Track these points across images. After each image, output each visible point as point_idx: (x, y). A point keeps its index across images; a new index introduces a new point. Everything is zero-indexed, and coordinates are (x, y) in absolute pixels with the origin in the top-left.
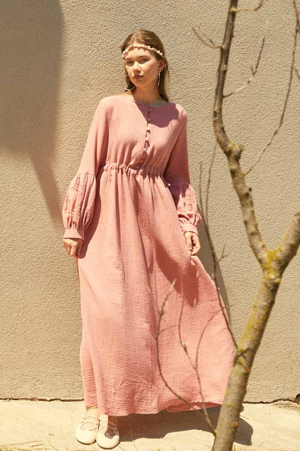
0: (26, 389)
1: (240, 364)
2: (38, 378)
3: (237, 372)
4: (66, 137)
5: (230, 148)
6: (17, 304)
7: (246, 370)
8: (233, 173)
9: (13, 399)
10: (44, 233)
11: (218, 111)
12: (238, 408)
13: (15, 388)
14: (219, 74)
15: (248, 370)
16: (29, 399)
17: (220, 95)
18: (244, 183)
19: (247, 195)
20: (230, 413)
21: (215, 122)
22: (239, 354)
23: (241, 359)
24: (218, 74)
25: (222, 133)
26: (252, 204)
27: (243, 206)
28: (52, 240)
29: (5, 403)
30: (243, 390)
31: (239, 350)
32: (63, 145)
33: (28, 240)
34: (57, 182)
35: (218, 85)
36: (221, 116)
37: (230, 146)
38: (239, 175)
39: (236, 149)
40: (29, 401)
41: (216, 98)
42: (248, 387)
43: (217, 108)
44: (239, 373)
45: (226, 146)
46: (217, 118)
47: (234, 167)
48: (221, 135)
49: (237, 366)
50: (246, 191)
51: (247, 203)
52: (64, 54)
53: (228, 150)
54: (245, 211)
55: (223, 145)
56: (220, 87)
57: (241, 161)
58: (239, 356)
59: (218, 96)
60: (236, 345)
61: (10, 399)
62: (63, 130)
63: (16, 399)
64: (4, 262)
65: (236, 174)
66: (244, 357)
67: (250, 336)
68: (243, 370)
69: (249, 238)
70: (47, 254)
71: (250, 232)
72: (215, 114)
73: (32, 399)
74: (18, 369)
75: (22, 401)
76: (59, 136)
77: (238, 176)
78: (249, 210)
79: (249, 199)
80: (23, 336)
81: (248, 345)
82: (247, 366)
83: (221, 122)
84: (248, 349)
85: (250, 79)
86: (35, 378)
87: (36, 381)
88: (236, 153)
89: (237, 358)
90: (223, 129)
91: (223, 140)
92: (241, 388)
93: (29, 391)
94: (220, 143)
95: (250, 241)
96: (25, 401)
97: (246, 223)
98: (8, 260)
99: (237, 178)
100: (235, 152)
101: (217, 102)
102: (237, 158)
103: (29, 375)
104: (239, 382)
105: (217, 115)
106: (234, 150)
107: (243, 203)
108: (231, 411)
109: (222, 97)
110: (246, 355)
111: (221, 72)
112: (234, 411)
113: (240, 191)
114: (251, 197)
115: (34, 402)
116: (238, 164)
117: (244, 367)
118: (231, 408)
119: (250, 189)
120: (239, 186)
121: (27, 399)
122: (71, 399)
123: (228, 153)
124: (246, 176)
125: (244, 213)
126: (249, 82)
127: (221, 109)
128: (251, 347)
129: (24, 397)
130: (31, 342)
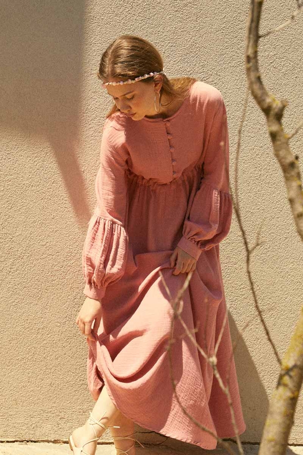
0: (47, 430)
1: (285, 385)
2: (62, 415)
3: (281, 397)
4: (94, 116)
5: (269, 103)
6: (35, 324)
7: (293, 393)
8: (274, 136)
9: (32, 441)
10: (67, 235)
11: (252, 56)
12: (283, 443)
13: (33, 428)
14: (254, 6)
15: (296, 393)
16: (51, 441)
17: (255, 34)
18: (287, 149)
19: (292, 165)
20: (272, 450)
21: (248, 70)
22: (283, 372)
23: (286, 379)
24: (252, 6)
25: (258, 84)
26: (299, 175)
27: (287, 179)
28: (77, 244)
29: (21, 446)
30: (289, 420)
31: (283, 367)
32: (90, 126)
33: (48, 244)
34: (84, 172)
35: (252, 21)
36: (257, 62)
37: (268, 100)
38: (281, 138)
39: (277, 105)
40: (51, 444)
41: (249, 38)
42: (296, 415)
43: (250, 52)
44: (284, 397)
45: (264, 100)
46: (251, 64)
47: (275, 128)
48: (256, 87)
49: (281, 389)
50: (290, 159)
51: (292, 176)
52: (90, 13)
53: (266, 106)
54: (290, 185)
55: (259, 100)
56: (254, 25)
57: (284, 120)
58: (284, 375)
59: (252, 36)
60: (279, 361)
61: (28, 441)
62: (89, 107)
63: (35, 442)
64: (18, 271)
65: (278, 138)
66: (291, 377)
67: (298, 349)
68: (289, 394)
69: (296, 221)
70: (72, 262)
71: (296, 213)
72: (249, 59)
73: (55, 442)
74: (38, 403)
75: (42, 443)
76: (85, 115)
77: (280, 140)
78: (295, 184)
79: (296, 170)
80: (43, 363)
81: (295, 361)
82: (294, 389)
83: (257, 69)
84: (295, 366)
85: (295, 14)
86: (59, 416)
87: (60, 419)
88: (276, 110)
89: (281, 377)
90: (259, 78)
91: (259, 92)
92: (286, 418)
93: (51, 432)
94: (255, 97)
95: (297, 225)
96: (46, 443)
97: (291, 201)
98: (23, 269)
99: (278, 143)
100: (275, 108)
101: (251, 44)
102: (279, 117)
103: (51, 412)
104: (283, 409)
105: (252, 60)
106: (274, 105)
107: (288, 175)
108: (274, 447)
109: (258, 37)
110: (292, 374)
111: (256, 4)
112: (278, 447)
113: (283, 160)
114: (298, 167)
115: (57, 445)
116: (280, 123)
117: (290, 389)
118: (273, 443)
119: (297, 158)
120: (282, 153)
121: (48, 441)
122: (104, 441)
123: (267, 111)
124: (291, 140)
125: (289, 188)
126: (293, 17)
127: (256, 52)
128: (299, 363)
129: (46, 439)
130: (52, 370)
